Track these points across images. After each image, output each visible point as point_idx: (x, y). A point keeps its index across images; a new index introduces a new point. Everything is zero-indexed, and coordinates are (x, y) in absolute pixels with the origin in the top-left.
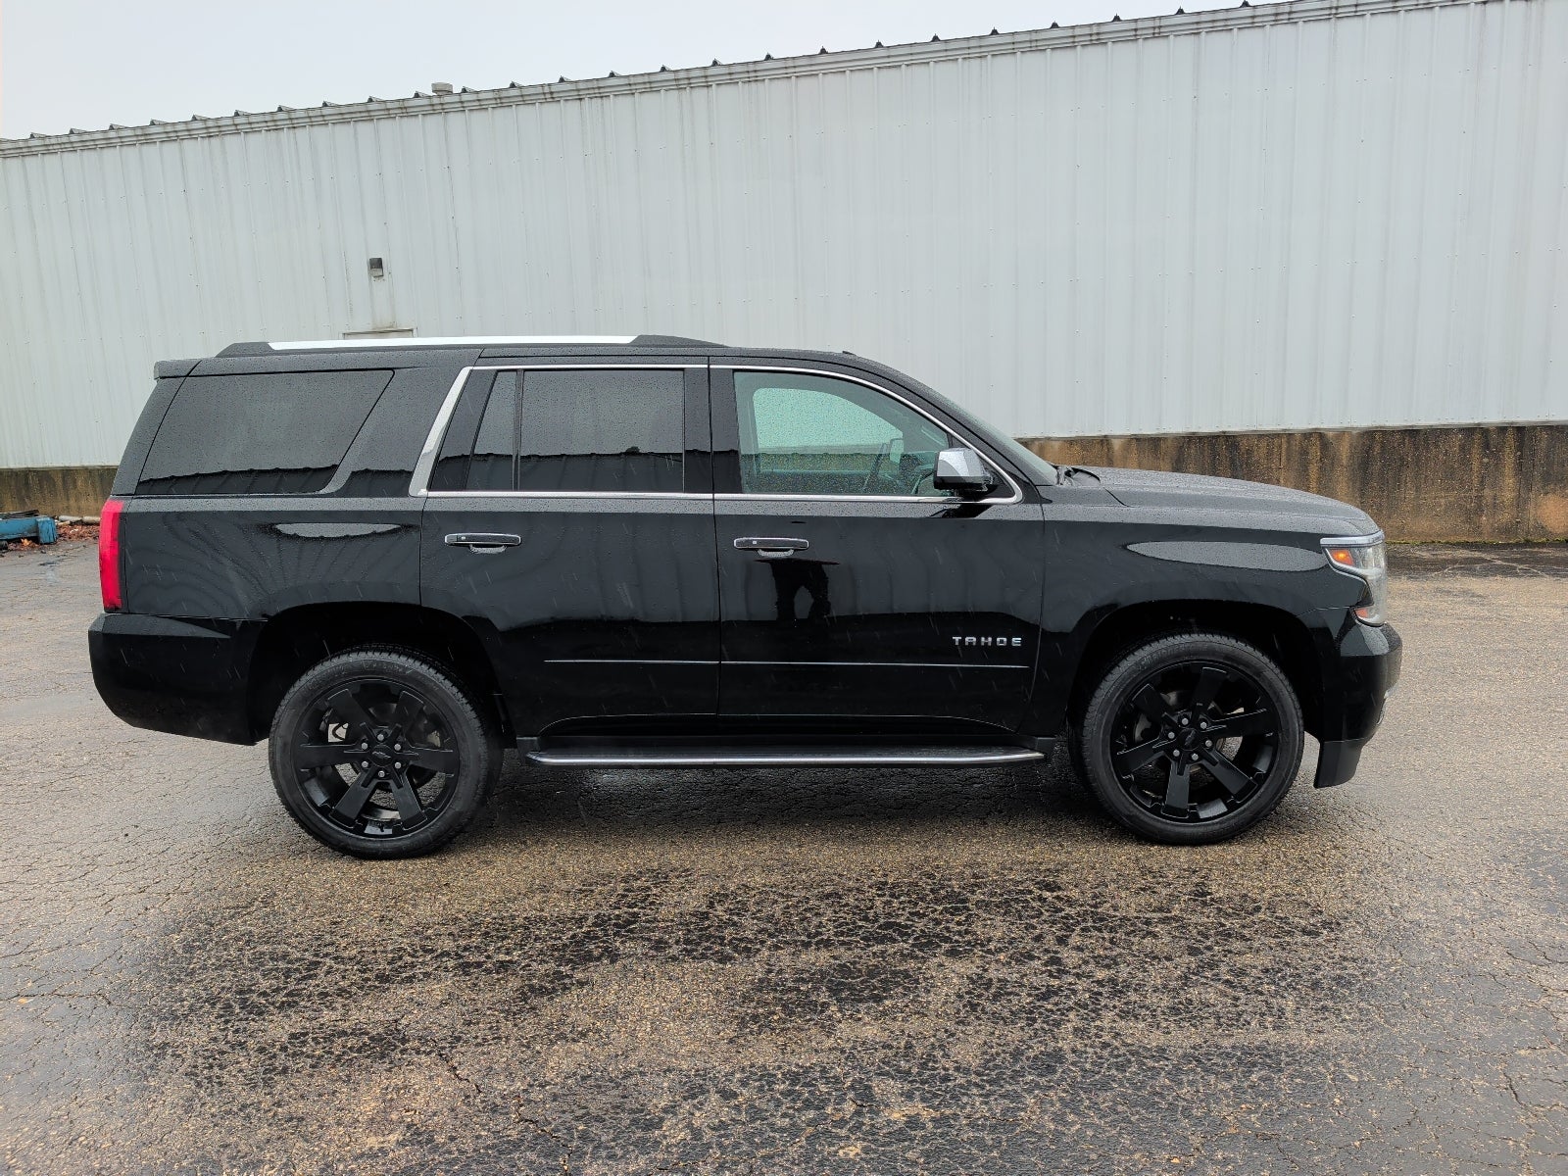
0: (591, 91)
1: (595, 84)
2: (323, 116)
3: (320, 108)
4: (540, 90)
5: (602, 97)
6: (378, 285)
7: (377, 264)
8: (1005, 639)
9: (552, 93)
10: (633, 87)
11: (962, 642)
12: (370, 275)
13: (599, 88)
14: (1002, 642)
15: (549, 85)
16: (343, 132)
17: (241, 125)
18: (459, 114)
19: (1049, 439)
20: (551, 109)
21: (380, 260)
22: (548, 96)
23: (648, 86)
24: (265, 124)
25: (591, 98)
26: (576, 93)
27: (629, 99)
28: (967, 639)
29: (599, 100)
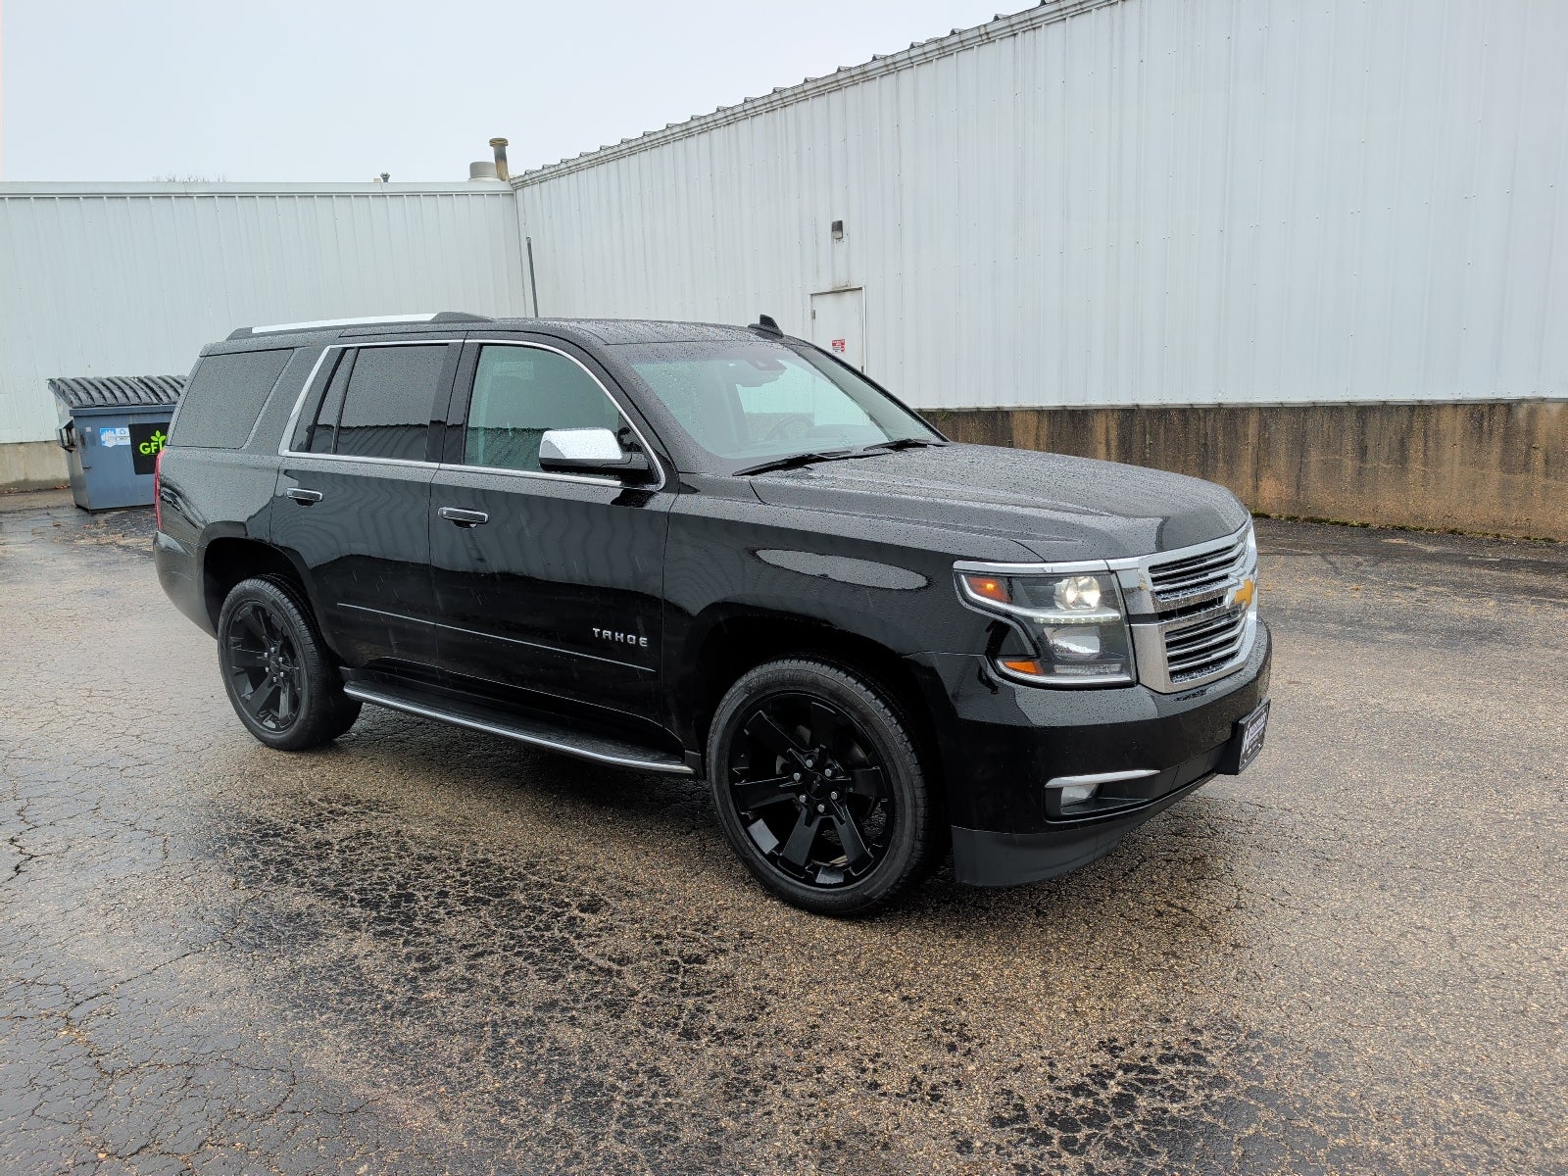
0: (1024, 25)
1: (1027, 16)
2: (805, 92)
3: (802, 85)
4: (976, 33)
5: (1034, 29)
6: (841, 247)
7: (838, 227)
8: (634, 637)
9: (987, 34)
10: (1064, 12)
11: (600, 634)
12: (833, 238)
13: (1031, 19)
14: (631, 639)
15: (985, 26)
16: (820, 103)
17: (750, 110)
18: (909, 70)
19: (1543, 400)
20: (989, 50)
21: (840, 223)
22: (984, 37)
23: (1078, 7)
24: (764, 107)
25: (1024, 32)
26: (1010, 29)
27: (1061, 25)
28: (604, 632)
29: (1032, 32)
